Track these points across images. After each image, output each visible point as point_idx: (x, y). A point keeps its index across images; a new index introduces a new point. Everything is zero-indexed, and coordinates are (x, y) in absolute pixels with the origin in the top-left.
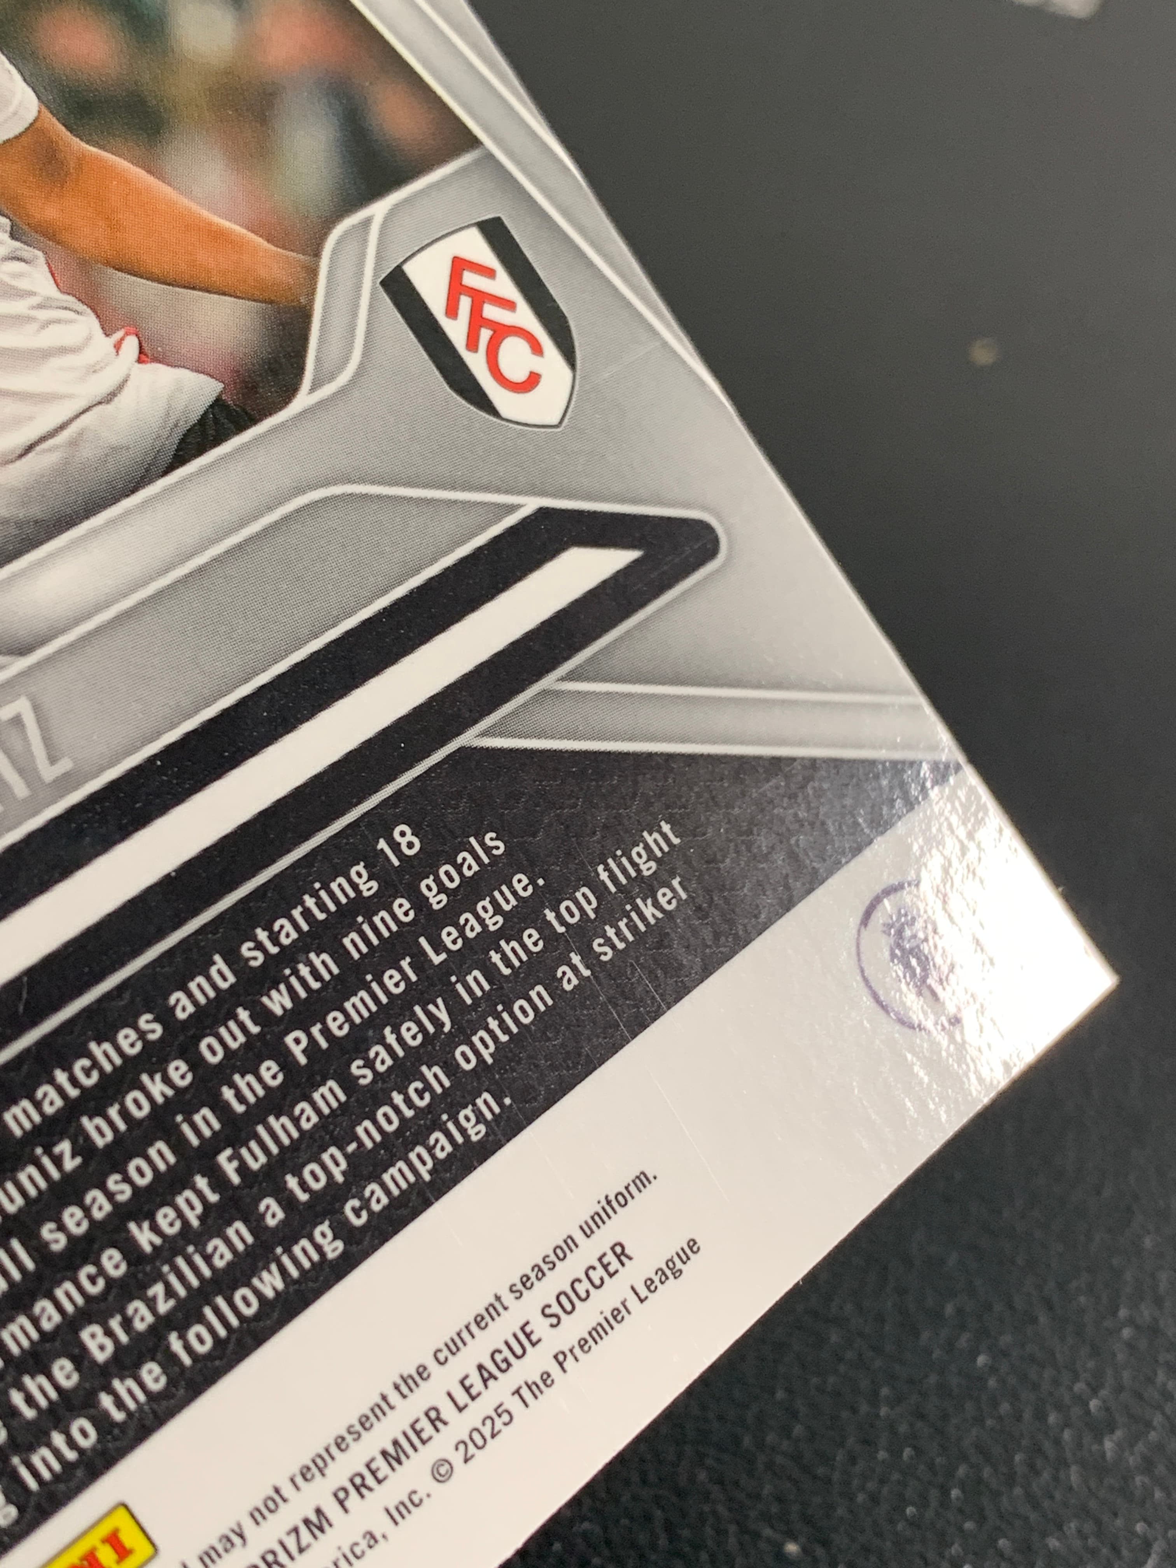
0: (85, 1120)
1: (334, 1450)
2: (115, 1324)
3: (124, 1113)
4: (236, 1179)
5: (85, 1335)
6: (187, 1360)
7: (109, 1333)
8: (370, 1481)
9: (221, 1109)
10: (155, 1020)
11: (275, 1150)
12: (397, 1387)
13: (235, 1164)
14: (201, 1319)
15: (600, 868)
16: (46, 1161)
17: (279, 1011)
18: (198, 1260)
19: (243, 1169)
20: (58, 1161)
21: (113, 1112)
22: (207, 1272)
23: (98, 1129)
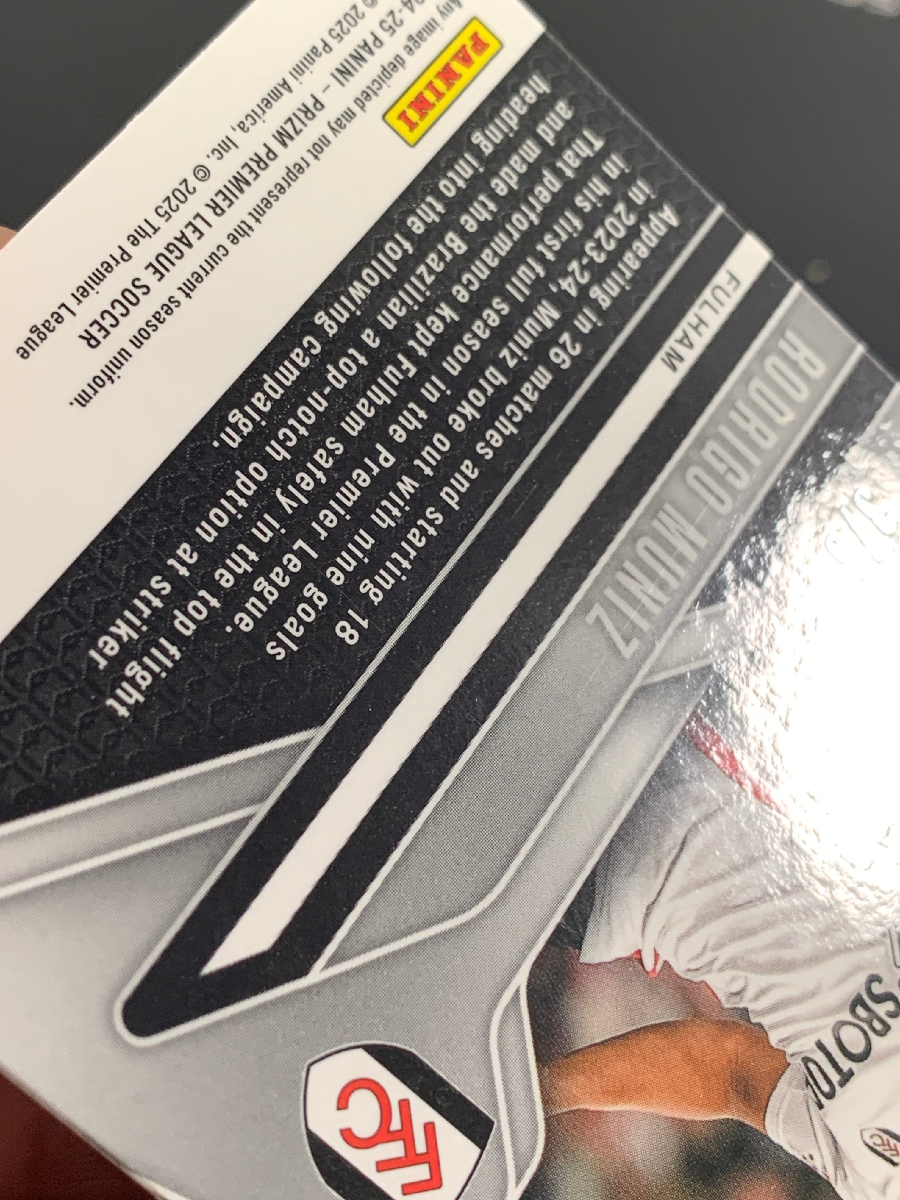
0: (505, 382)
1: (285, 185)
2: (449, 256)
3: (483, 391)
4: (400, 357)
5: (464, 248)
6: (397, 236)
7: (451, 250)
8: (254, 165)
9: (423, 403)
10: (482, 456)
11: (380, 380)
12: (250, 228)
13: (404, 367)
14: (396, 263)
15: (178, 656)
16: (520, 353)
17: (404, 478)
18: (410, 302)
19: (398, 365)
20: (513, 354)
21: (490, 391)
22: (401, 293)
23: (496, 378)
